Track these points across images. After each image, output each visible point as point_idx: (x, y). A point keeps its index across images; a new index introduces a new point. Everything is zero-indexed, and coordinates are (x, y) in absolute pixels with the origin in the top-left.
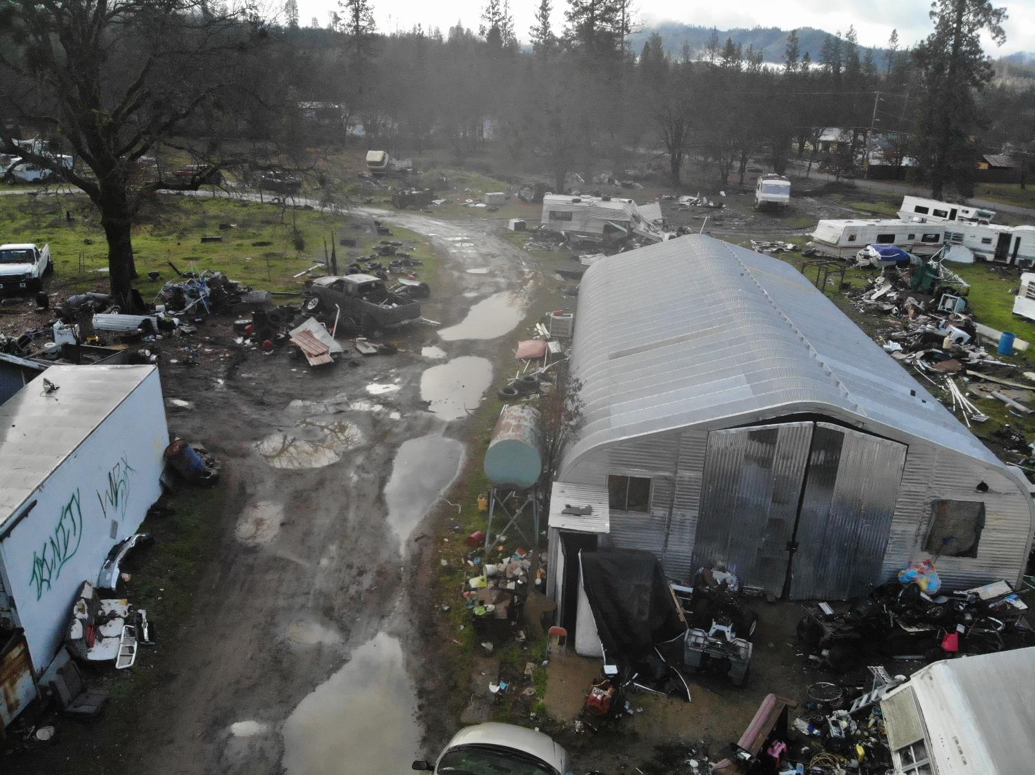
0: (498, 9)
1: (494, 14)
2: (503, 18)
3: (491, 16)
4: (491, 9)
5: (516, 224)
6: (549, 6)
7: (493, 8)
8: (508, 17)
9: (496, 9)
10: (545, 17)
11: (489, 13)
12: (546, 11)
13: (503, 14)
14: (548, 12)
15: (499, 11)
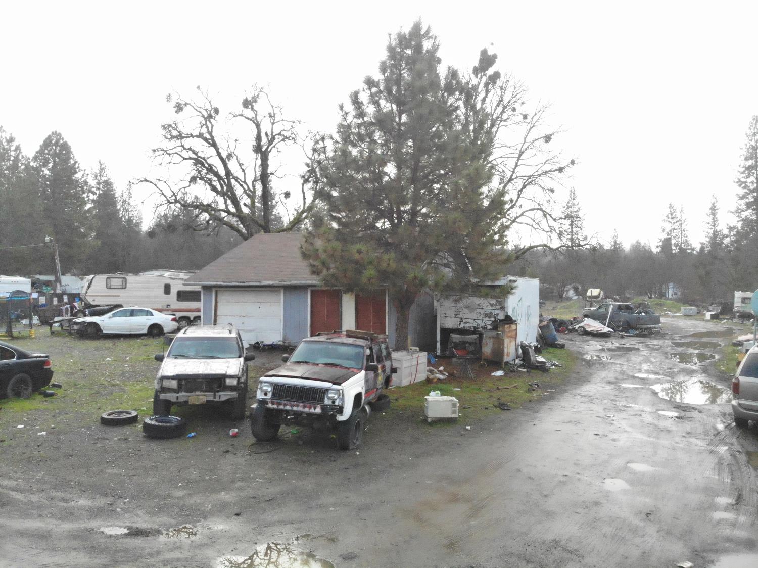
0: (675, 215)
1: (672, 218)
2: (680, 220)
3: (670, 220)
4: (670, 216)
5: (711, 315)
6: (717, 207)
7: (671, 214)
8: (683, 219)
9: (673, 215)
10: (714, 215)
11: (668, 218)
12: (715, 210)
13: (679, 218)
14: (716, 211)
15: (677, 216)
